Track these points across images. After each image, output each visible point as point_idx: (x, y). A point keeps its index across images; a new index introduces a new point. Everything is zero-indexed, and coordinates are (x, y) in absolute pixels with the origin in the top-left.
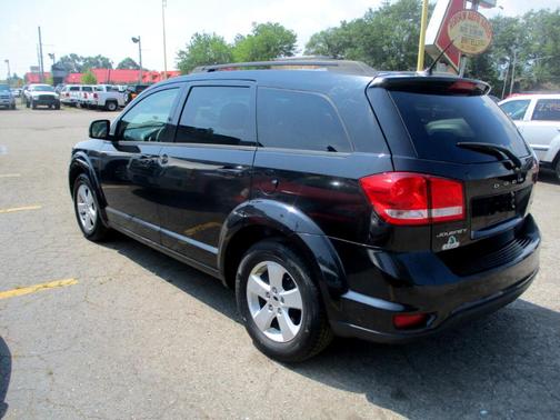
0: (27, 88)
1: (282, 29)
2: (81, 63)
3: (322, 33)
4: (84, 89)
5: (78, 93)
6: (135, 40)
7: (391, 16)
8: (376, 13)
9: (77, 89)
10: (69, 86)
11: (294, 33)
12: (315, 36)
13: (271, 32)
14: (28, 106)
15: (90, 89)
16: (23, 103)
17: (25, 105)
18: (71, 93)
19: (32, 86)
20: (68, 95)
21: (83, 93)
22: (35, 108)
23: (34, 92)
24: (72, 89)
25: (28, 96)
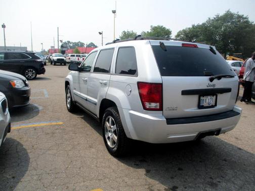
0: (51, 55)
1: (164, 28)
2: (72, 45)
3: (183, 30)
4: (77, 56)
5: (75, 58)
6: (100, 33)
7: (219, 22)
8: (212, 20)
9: (74, 56)
10: (70, 55)
11: (170, 30)
12: (180, 32)
13: (159, 30)
14: (51, 64)
15: (80, 56)
16: (49, 62)
17: (50, 63)
18: (71, 58)
19: (54, 55)
20: (69, 59)
21: (77, 58)
22: (55, 65)
23: (55, 57)
24: (72, 56)
25: (52, 59)
